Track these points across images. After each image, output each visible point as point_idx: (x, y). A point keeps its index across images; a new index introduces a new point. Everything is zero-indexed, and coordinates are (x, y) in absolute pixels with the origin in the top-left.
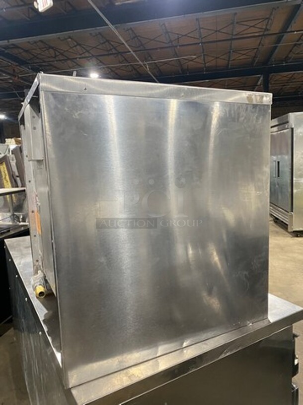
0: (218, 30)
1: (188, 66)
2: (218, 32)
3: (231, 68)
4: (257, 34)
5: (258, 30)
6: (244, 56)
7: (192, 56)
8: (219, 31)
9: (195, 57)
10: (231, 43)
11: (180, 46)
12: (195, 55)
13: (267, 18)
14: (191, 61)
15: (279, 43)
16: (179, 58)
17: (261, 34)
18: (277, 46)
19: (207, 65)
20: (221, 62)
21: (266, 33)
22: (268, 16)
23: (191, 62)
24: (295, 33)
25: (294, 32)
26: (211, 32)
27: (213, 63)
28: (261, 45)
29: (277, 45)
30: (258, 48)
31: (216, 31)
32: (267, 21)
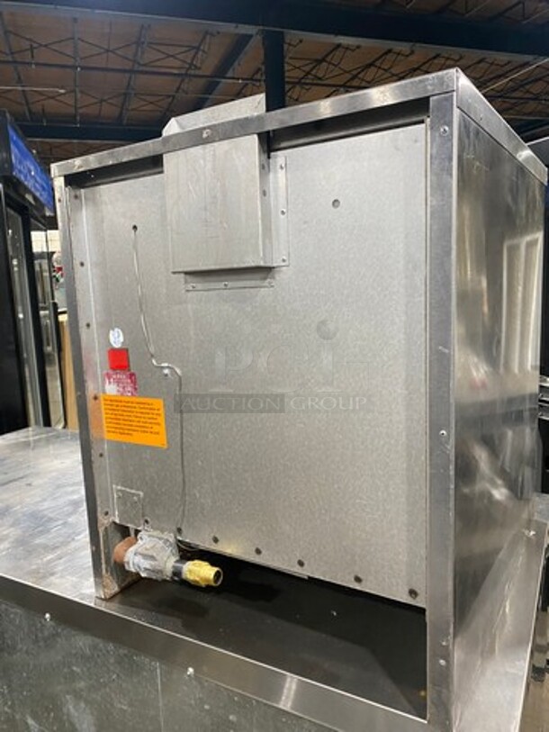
0: (111, 48)
1: (43, 106)
2: (110, 53)
3: (127, 125)
4: (176, 71)
5: (178, 63)
6: (151, 105)
7: (57, 89)
8: (113, 52)
9: (62, 91)
10: (130, 78)
11: (37, 64)
12: (62, 88)
13: (194, 48)
14: (53, 98)
15: (210, 94)
16: (26, 89)
17: (183, 71)
18: (207, 99)
19: (80, 111)
20: (109, 110)
21: (192, 72)
22: (196, 44)
23: (51, 101)
24: (240, 81)
25: (238, 79)
26: (96, 51)
27: (93, 110)
28: (180, 91)
29: (207, 96)
30: (174, 97)
31: (108, 51)
32: (193, 52)
